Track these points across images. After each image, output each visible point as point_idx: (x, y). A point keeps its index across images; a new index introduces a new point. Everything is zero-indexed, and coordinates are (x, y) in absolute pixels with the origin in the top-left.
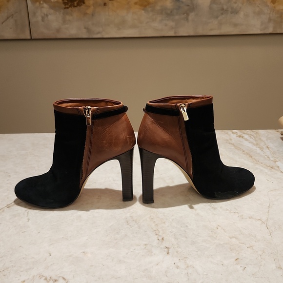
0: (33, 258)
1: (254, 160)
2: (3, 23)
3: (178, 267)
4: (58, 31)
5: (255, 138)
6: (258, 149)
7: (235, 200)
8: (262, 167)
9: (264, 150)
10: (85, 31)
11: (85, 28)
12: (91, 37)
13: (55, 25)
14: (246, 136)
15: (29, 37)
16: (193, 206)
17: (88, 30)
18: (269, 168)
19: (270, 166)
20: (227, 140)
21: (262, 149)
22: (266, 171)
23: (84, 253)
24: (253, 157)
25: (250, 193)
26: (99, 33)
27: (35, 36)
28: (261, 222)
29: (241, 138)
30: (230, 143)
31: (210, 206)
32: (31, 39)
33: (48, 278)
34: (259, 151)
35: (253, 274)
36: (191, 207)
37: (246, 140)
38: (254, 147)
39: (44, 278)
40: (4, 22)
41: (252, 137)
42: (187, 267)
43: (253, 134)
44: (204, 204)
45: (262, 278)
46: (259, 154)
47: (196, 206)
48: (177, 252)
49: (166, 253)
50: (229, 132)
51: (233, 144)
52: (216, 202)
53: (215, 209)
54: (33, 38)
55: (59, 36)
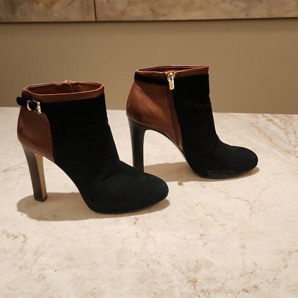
0: (6, 216)
1: (272, 144)
2: (69, 5)
3: (138, 237)
4: (123, 13)
5: (285, 122)
6: (283, 133)
7: (230, 181)
8: (278, 150)
9: (289, 135)
10: (150, 12)
11: (150, 10)
12: (156, 19)
13: (120, 7)
14: (276, 120)
15: (94, 20)
16: (183, 183)
17: (153, 11)
18: (285, 152)
19: (286, 151)
20: (253, 123)
21: (287, 133)
22: (280, 154)
23: (54, 216)
24: (273, 141)
25: (250, 175)
26: (164, 15)
27: (100, 18)
28: (247, 202)
29: (270, 122)
30: (254, 126)
31: (201, 184)
32: (96, 22)
33: (11, 234)
34: (283, 135)
35: (211, 250)
36: (180, 184)
37: (275, 124)
38: (280, 132)
39: (6, 234)
40: (71, 3)
41: (283, 121)
42: (147, 237)
43: (285, 118)
44: (196, 182)
45: (219, 254)
46: (281, 138)
47: (185, 184)
48: (144, 223)
49: (132, 223)
50: (260, 115)
51: (258, 128)
52: (208, 181)
53: (204, 187)
54: (97, 20)
55: (124, 19)
